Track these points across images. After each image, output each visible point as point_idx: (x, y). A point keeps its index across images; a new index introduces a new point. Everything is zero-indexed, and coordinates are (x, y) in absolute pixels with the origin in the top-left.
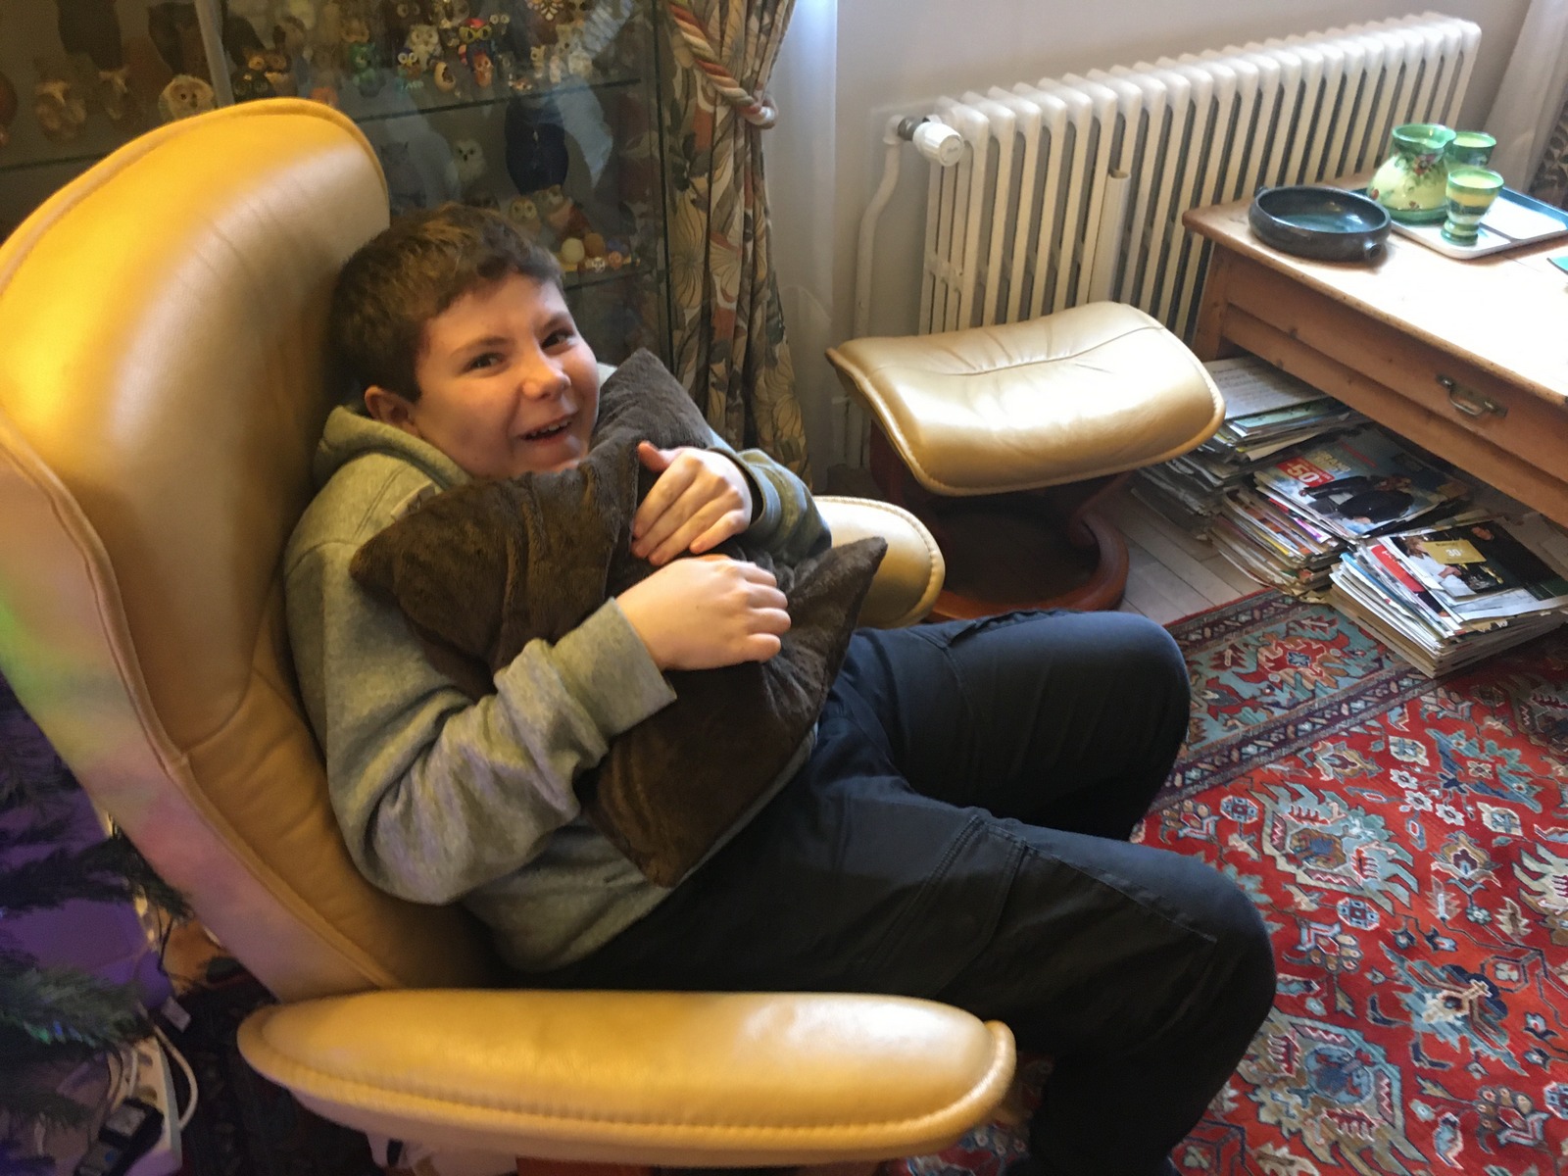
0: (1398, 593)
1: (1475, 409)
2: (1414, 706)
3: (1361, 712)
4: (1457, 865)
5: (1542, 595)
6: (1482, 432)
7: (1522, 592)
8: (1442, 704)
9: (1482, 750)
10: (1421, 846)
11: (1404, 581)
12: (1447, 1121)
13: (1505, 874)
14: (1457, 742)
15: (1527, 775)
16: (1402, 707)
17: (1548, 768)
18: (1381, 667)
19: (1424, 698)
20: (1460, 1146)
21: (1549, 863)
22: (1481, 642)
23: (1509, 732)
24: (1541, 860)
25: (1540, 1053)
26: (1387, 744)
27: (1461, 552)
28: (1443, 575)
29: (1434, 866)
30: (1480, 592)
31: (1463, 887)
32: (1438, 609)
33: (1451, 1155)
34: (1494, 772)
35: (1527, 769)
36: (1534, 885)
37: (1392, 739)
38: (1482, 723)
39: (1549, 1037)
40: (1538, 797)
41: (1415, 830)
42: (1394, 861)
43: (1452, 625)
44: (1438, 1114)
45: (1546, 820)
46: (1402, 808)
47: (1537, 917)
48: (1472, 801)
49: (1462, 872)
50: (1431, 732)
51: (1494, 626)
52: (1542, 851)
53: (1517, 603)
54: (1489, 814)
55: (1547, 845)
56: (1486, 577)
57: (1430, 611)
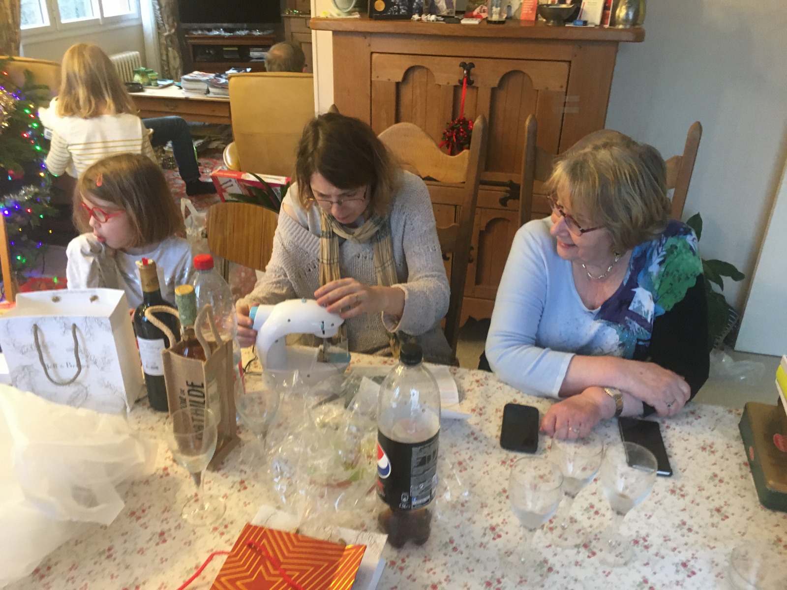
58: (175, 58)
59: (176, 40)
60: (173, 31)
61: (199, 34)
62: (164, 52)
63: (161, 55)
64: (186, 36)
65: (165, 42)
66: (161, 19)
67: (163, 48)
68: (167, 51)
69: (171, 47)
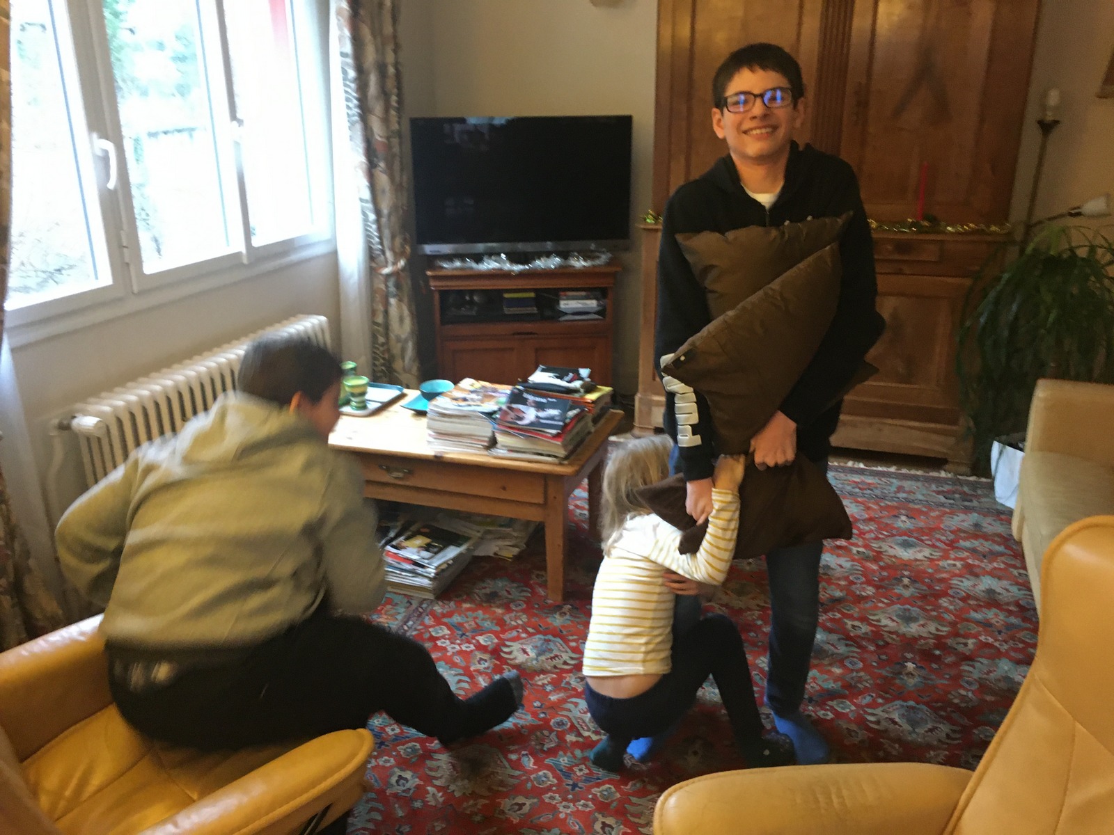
0: (404, 568)
1: (400, 475)
2: (433, 614)
3: (412, 625)
4: (480, 664)
5: (459, 545)
6: (407, 483)
7: (452, 547)
8: (443, 607)
9: (467, 617)
10: (463, 664)
11: (404, 562)
12: (523, 755)
13: (499, 658)
14: (456, 619)
15: (488, 618)
16: (427, 615)
17: (495, 612)
18: (411, 604)
19: (435, 608)
20: (532, 760)
21: (512, 646)
22: (446, 574)
23: (473, 606)
24: (509, 646)
25: (543, 713)
26: (430, 632)
27: (420, 541)
28: (418, 552)
29: (472, 669)
30: (436, 553)
31: (487, 671)
32: (423, 567)
33: (531, 766)
34: (476, 623)
35: (487, 616)
36: (511, 657)
37: (431, 630)
38: (461, 607)
39: (543, 706)
40: (497, 624)
41: (457, 659)
42: (456, 675)
43: (432, 571)
44: (519, 755)
45: (504, 631)
46: (449, 654)
47: (517, 667)
48: (473, 638)
49: (483, 666)
50: (445, 620)
51: (448, 564)
52: (508, 643)
53: (452, 552)
54: (482, 640)
55: (508, 640)
56: (435, 547)
57: (421, 569)
58: (401, 320)
59: (407, 283)
60: (402, 263)
61: (456, 269)
62: (381, 308)
63: (373, 313)
64: (429, 273)
65: (382, 286)
66: (377, 240)
67: (378, 297)
68: (387, 305)
69: (394, 296)
